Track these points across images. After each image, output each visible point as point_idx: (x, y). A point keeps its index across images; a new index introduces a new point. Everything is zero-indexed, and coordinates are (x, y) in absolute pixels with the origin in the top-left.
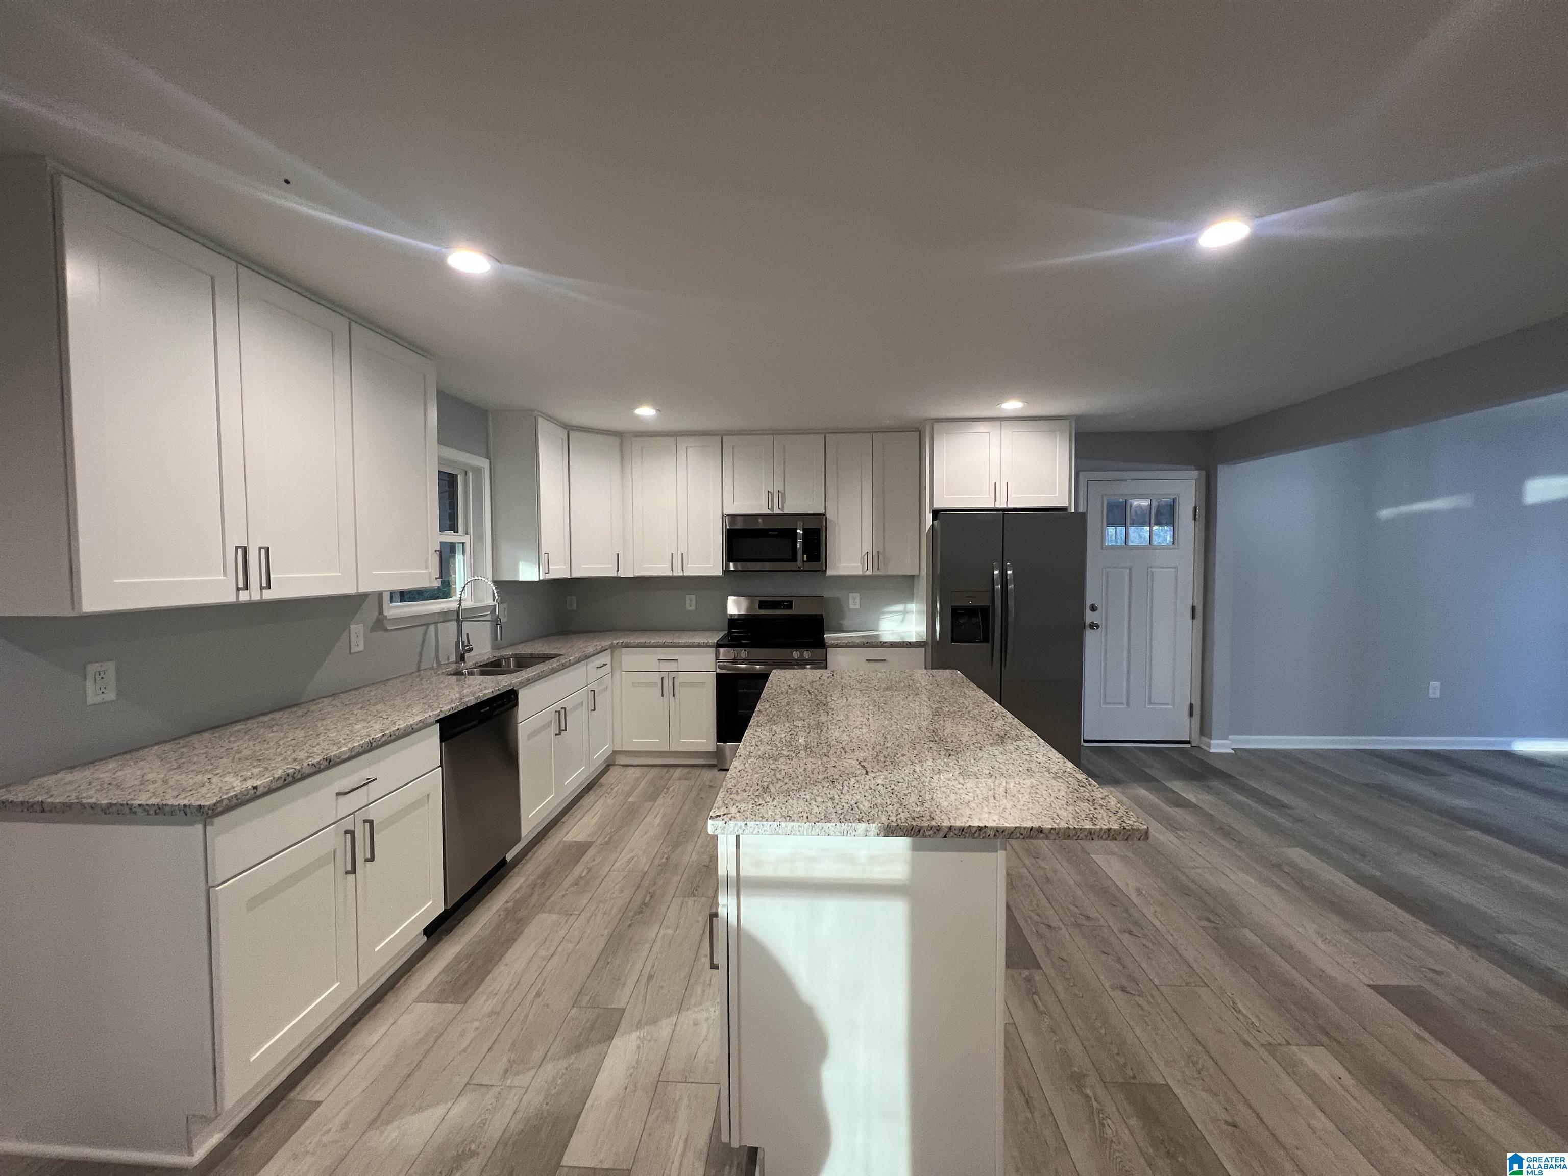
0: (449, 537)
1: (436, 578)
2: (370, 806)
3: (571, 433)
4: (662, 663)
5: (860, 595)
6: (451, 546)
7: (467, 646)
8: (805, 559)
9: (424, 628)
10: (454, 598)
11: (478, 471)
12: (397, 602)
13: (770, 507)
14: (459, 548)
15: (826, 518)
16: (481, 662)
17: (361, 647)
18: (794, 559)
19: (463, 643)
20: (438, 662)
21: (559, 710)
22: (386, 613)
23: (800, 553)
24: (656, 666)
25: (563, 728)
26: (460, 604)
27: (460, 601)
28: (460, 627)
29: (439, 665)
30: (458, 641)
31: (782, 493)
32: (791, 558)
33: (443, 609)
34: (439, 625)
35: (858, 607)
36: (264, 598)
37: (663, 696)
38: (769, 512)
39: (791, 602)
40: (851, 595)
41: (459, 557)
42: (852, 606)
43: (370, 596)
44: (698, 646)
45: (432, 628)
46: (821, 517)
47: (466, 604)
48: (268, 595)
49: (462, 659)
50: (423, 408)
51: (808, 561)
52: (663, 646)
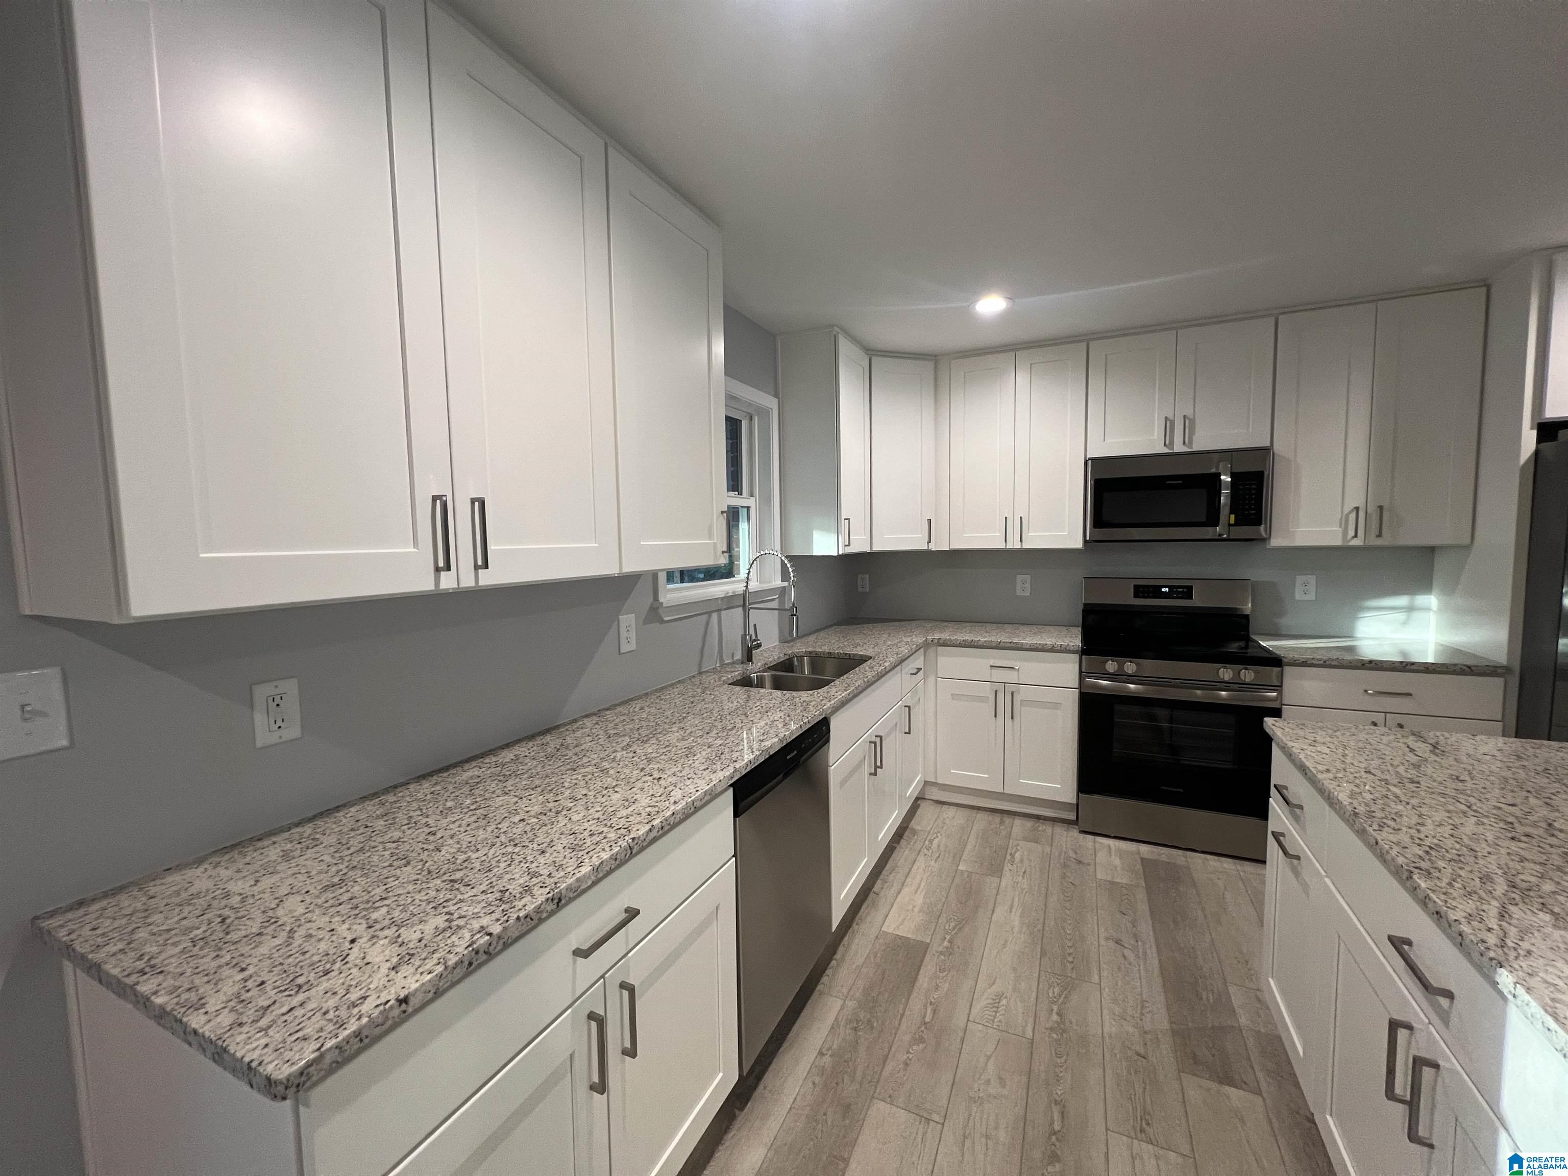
0: (735, 500)
1: (723, 552)
2: (630, 955)
3: (874, 358)
4: (995, 671)
5: (1317, 578)
6: (733, 512)
7: (755, 641)
8: (1232, 521)
9: (705, 617)
10: (737, 578)
11: (764, 413)
12: (677, 583)
13: (1167, 442)
14: (743, 513)
15: (1273, 453)
16: (771, 662)
17: (633, 646)
18: (1213, 519)
19: (751, 637)
20: (722, 660)
21: (873, 739)
22: (661, 599)
23: (1225, 511)
24: (987, 674)
25: (878, 764)
26: (746, 586)
27: (747, 582)
28: (746, 616)
29: (723, 665)
30: (745, 635)
31: (1190, 420)
32: (1204, 520)
33: (728, 593)
34: (723, 612)
35: (1312, 596)
36: (481, 583)
37: (995, 716)
38: (1166, 450)
39: (1190, 588)
40: (1300, 579)
41: (743, 526)
42: (1299, 595)
43: (642, 577)
44: (1052, 650)
45: (715, 616)
46: (1265, 452)
47: (754, 586)
48: (487, 579)
49: (749, 658)
50: (706, 340)
51: (1236, 524)
52: (998, 647)
